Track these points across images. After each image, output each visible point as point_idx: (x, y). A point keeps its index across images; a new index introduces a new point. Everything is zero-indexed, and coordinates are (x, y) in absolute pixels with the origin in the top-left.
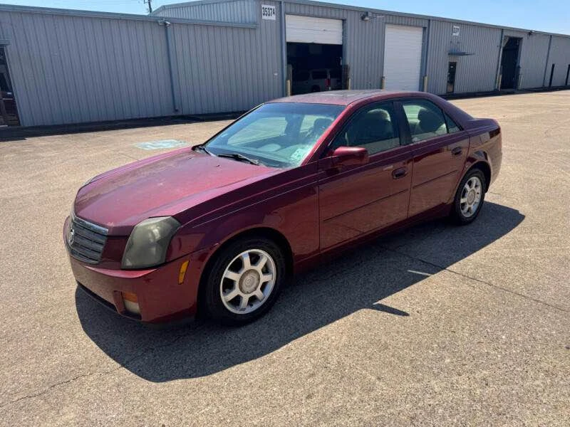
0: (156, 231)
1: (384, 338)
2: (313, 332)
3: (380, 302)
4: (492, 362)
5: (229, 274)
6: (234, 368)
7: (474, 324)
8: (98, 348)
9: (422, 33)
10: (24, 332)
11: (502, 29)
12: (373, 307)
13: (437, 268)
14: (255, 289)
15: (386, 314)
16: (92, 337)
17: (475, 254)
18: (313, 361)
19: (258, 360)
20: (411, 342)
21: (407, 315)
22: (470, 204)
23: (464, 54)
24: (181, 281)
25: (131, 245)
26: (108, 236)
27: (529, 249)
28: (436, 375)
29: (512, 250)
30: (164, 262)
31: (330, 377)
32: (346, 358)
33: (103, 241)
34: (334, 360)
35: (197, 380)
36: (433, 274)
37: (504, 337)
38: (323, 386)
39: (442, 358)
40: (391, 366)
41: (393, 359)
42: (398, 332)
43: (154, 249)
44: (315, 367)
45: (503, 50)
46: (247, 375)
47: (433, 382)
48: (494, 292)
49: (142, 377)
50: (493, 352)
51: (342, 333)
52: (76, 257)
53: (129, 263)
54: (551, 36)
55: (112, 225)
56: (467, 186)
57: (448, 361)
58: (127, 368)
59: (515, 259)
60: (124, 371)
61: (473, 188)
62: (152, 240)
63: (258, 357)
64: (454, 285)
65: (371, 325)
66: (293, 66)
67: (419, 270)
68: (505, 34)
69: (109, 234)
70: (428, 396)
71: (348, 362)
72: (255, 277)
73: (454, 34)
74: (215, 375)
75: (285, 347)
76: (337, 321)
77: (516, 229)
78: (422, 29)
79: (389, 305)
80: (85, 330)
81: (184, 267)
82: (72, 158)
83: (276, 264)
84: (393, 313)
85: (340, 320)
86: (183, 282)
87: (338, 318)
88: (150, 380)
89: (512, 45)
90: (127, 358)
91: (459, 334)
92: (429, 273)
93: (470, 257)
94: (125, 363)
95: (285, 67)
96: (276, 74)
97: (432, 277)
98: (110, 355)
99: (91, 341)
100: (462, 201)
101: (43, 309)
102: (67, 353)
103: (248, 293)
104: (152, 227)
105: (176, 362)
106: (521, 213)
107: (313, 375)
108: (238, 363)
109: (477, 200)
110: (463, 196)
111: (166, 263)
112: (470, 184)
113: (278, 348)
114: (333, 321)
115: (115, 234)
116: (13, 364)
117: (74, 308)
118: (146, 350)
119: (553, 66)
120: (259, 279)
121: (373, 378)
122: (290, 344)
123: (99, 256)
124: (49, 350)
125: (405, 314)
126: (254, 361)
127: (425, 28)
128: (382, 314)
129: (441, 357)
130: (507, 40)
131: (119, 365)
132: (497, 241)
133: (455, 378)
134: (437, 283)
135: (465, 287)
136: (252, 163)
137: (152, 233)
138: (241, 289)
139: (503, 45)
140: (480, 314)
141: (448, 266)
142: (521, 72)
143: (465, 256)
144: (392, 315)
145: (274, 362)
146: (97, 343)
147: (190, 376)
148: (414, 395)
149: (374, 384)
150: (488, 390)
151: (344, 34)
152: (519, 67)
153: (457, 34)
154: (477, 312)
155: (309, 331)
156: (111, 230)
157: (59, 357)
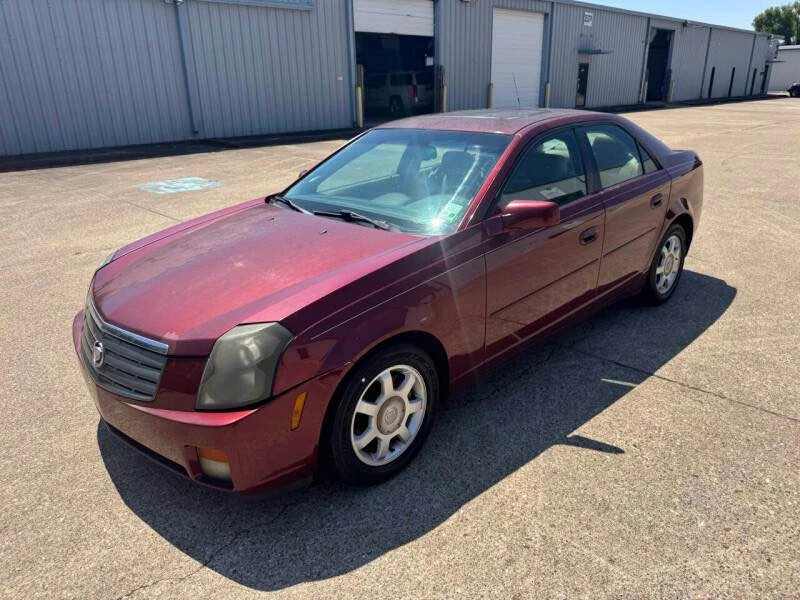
0: (253, 347)
1: (599, 492)
2: (491, 489)
3: (575, 433)
4: (765, 523)
5: (363, 407)
6: (385, 558)
7: (720, 462)
8: (157, 535)
9: (542, 21)
10: (24, 513)
11: (649, 18)
12: (570, 442)
13: (642, 374)
14: (399, 425)
15: (590, 452)
16: (142, 515)
17: (686, 350)
18: (505, 539)
19: (420, 541)
20: (639, 496)
21: (622, 452)
22: (667, 275)
23: (599, 52)
24: (295, 425)
25: (213, 371)
26: (167, 356)
27: (758, 340)
28: (693, 550)
29: (736, 342)
30: (268, 396)
31: (537, 562)
32: (553, 529)
33: (160, 364)
34: (535, 535)
35: (332, 582)
36: (639, 383)
37: (768, 481)
38: (532, 579)
39: (692, 522)
40: (623, 538)
41: (621, 526)
42: (616, 481)
43: (250, 377)
44: (510, 547)
45: (650, 48)
46: (409, 568)
47: (692, 563)
48: (732, 409)
49: (241, 582)
50: (760, 507)
51: (535, 488)
52: (107, 387)
53: (208, 401)
54: (712, 29)
55: (173, 336)
56: (665, 250)
57: (702, 524)
58: (212, 567)
59: (743, 355)
60: (210, 574)
61: (672, 251)
62: (246, 363)
63: (418, 536)
64: (672, 400)
65: (573, 471)
66: (365, 67)
67: (616, 379)
68: (653, 24)
69: (172, 353)
70: (691, 586)
71: (558, 535)
72: (399, 407)
73: (585, 24)
74: (359, 572)
75: (455, 516)
76: (522, 468)
77: (730, 310)
78: (542, 16)
79: (590, 436)
80: (127, 503)
81: (299, 403)
82: (46, 209)
83: (427, 385)
84: (600, 450)
85: (527, 466)
86: (298, 426)
87: (523, 463)
88: (256, 588)
89: (661, 39)
90: (209, 551)
91: (704, 479)
92: (632, 381)
93: (682, 355)
94: (207, 558)
95: (353, 69)
96: (341, 79)
97: (638, 388)
98: (178, 545)
99: (143, 523)
100: (659, 271)
101: (49, 469)
102: (105, 546)
103: (389, 432)
104: (247, 339)
105: (290, 552)
106: (729, 283)
107: (510, 562)
108: (390, 549)
109: (675, 268)
110: (660, 265)
111: (272, 398)
112: (668, 245)
113: (444, 518)
114: (515, 468)
115: (183, 352)
116: (16, 573)
117: (101, 464)
118: (237, 535)
119: (714, 69)
120: (404, 411)
121: (603, 561)
122: (461, 511)
123: (153, 388)
124: (74, 543)
125: (617, 451)
126: (414, 543)
127: (546, 15)
128: (586, 452)
129: (690, 519)
130: (655, 33)
131: (198, 564)
132: (711, 328)
133: (721, 553)
134: (649, 398)
135: (688, 403)
136: (377, 227)
137: (247, 350)
138: (379, 427)
139: (650, 39)
140: (724, 445)
141: (656, 370)
142: (672, 79)
143: (674, 353)
144: (600, 453)
145: (445, 543)
146: (153, 526)
147: (320, 577)
148: (671, 586)
149: (607, 570)
150: (775, 570)
151: (436, 20)
152: (670, 71)
153: (590, 24)
154: (717, 442)
155: (485, 488)
156: (174, 347)
157: (93, 554)
